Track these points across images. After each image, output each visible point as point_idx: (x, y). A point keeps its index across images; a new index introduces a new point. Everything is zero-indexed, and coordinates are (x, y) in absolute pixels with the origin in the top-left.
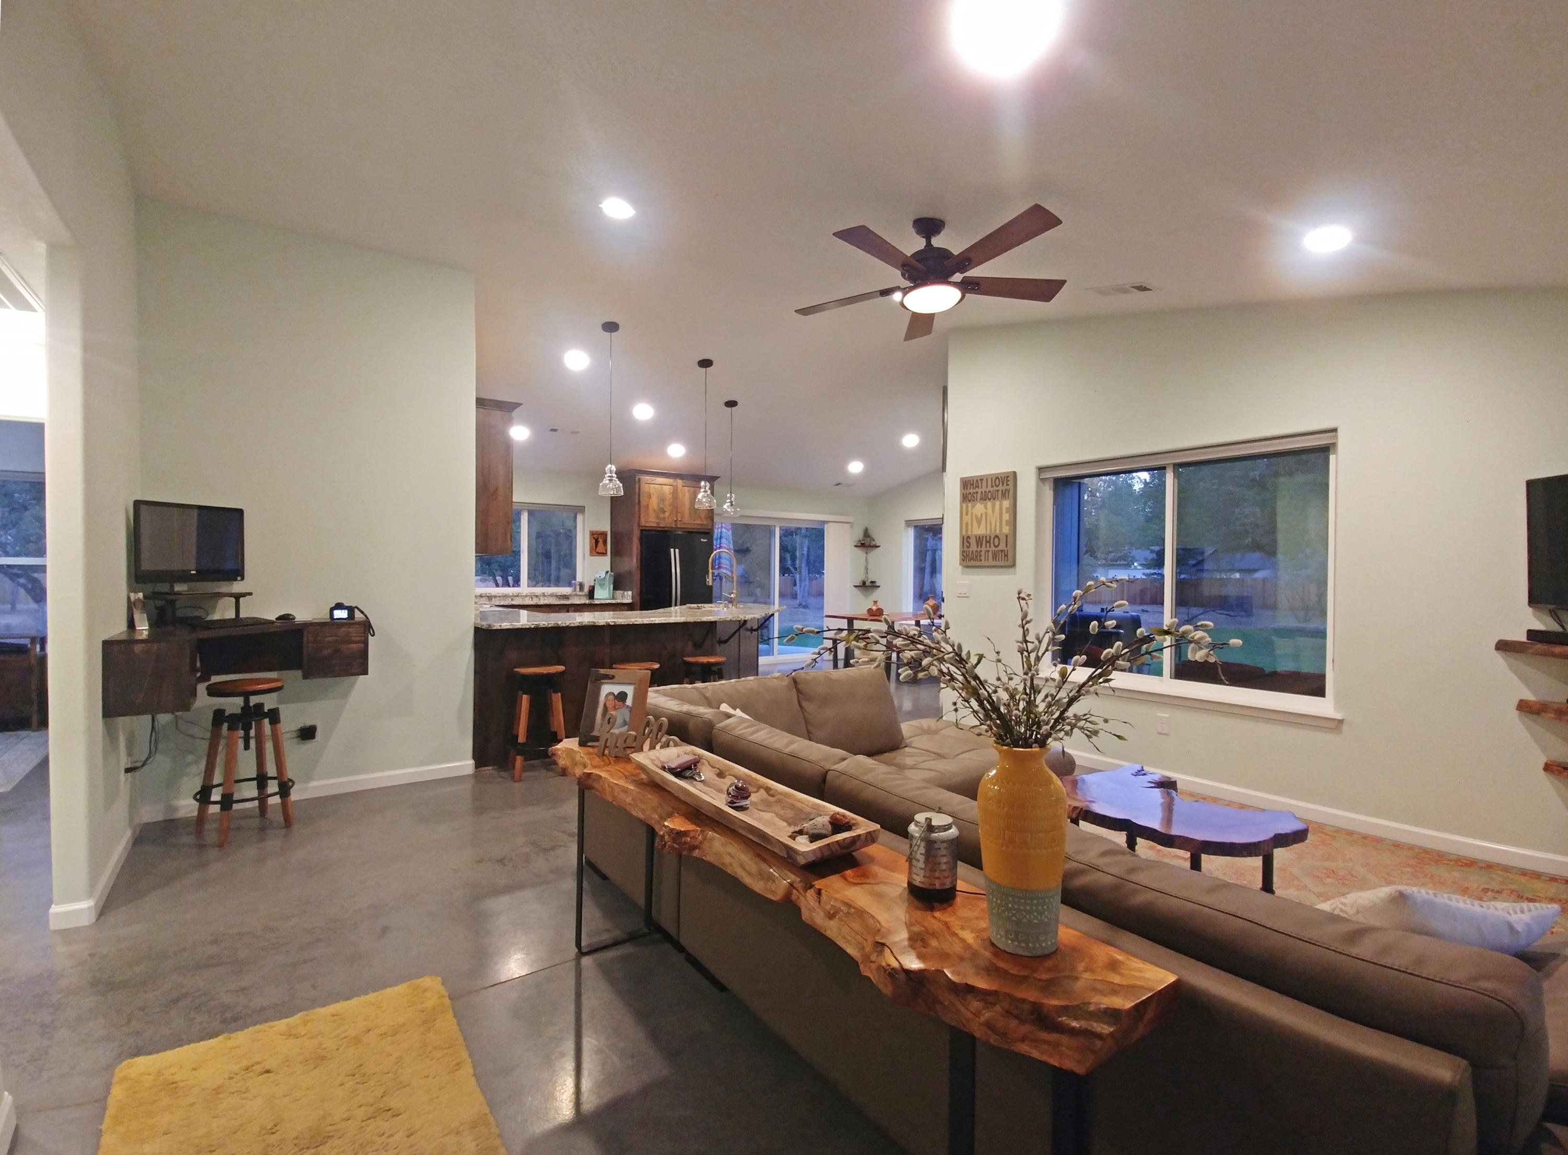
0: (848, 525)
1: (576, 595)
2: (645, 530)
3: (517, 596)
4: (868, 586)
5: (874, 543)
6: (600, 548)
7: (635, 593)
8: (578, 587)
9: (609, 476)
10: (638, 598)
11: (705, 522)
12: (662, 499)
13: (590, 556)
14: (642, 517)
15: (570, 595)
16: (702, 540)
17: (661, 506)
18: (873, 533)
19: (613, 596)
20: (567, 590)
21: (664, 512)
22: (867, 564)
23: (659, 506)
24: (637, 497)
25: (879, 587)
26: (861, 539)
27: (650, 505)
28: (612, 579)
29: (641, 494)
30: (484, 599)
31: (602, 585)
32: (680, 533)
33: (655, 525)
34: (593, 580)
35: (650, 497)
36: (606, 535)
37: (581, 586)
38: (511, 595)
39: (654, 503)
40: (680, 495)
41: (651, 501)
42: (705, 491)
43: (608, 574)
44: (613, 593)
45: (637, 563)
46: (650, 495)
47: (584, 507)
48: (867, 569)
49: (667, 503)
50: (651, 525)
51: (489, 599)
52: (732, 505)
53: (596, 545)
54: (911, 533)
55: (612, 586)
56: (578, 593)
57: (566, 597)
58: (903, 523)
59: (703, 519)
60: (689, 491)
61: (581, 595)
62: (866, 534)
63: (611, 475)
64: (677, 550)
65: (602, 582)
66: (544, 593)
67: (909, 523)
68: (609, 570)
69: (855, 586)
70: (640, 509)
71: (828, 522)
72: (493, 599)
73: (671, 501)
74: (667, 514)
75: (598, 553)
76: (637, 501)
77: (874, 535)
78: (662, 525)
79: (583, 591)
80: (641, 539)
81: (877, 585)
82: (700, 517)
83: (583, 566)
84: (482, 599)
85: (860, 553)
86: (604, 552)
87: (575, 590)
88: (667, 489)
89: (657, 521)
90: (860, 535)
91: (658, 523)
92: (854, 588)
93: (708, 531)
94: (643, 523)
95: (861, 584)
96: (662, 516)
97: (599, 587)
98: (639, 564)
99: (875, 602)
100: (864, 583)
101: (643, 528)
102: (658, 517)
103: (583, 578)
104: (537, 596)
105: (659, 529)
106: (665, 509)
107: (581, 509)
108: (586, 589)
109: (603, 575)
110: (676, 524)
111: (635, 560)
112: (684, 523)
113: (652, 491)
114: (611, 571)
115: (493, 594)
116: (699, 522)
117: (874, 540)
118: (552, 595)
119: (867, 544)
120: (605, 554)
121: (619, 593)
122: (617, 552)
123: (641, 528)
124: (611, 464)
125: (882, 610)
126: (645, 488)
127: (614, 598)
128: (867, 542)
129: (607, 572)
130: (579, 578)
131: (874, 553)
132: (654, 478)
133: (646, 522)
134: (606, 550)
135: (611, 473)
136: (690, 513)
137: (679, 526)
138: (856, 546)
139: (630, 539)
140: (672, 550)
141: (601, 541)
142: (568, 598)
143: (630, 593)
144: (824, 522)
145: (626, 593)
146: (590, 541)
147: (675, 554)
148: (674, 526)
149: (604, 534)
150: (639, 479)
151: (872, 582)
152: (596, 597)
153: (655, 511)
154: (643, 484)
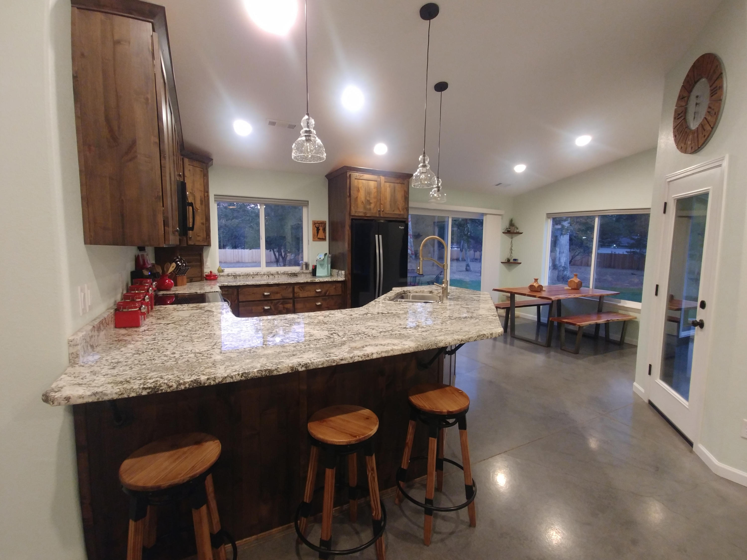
0: (500, 217)
1: (303, 273)
2: (355, 219)
3: (257, 275)
4: (512, 263)
5: (518, 231)
6: (321, 234)
7: (347, 272)
8: (304, 267)
9: (306, 132)
10: (350, 277)
11: (402, 213)
12: (368, 193)
13: (313, 241)
14: (352, 207)
15: (298, 273)
16: (400, 227)
17: (368, 198)
18: (517, 223)
19: (331, 274)
20: (296, 269)
21: (370, 203)
22: (512, 246)
23: (366, 198)
24: (348, 191)
25: (520, 263)
26: (508, 227)
27: (359, 198)
28: (330, 259)
29: (351, 188)
30: (231, 277)
31: (322, 265)
32: (382, 221)
33: (363, 215)
34: (315, 260)
35: (358, 191)
36: (325, 224)
37: (307, 265)
38: (252, 274)
39: (362, 196)
40: (383, 189)
41: (359, 194)
42: (424, 166)
43: (327, 255)
44: (331, 271)
45: (348, 247)
46: (359, 189)
47: (308, 201)
48: (511, 249)
49: (372, 196)
50: (360, 215)
51: (235, 278)
52: (438, 190)
53: (318, 233)
54: (550, 222)
55: (329, 266)
56: (305, 271)
57: (295, 275)
58: (545, 215)
59: (401, 210)
60: (390, 186)
61: (306, 273)
62: (512, 224)
63: (308, 129)
64: (380, 236)
65: (323, 263)
66: (277, 272)
67: (549, 215)
68: (328, 252)
69: (502, 263)
70: (350, 200)
71: (486, 214)
72: (238, 277)
73: (376, 194)
74: (372, 206)
75: (319, 238)
76: (348, 194)
77: (517, 225)
78: (368, 215)
79: (308, 269)
80: (352, 227)
81: (519, 262)
82: (399, 209)
83: (308, 248)
84: (229, 278)
85: (507, 238)
86: (324, 238)
87: (302, 269)
88: (372, 184)
89: (365, 211)
90: (507, 224)
91: (365, 213)
92: (501, 264)
93: (404, 220)
94: (353, 213)
95: (506, 261)
96: (368, 207)
97: (320, 267)
98: (350, 248)
99: (536, 280)
100: (509, 261)
101: (353, 218)
102: (365, 208)
103: (308, 259)
104: (272, 275)
105: (366, 218)
106: (371, 201)
107: (306, 203)
108: (311, 268)
109: (322, 257)
110: (380, 214)
111: (346, 245)
112: (386, 213)
113: (360, 186)
114: (329, 253)
115: (237, 273)
116: (397, 212)
117: (517, 229)
118: (284, 274)
119: (511, 231)
120: (324, 239)
121: (335, 271)
122: (333, 239)
123: (351, 217)
124: (308, 114)
125: (541, 286)
126: (355, 183)
127: (331, 275)
128: (512, 229)
129: (326, 254)
130: (305, 260)
131: (517, 238)
132: (362, 174)
133: (356, 212)
134: (325, 237)
135: (308, 127)
136: (391, 205)
137: (382, 216)
138: (503, 233)
139: (343, 226)
140: (377, 236)
141: (321, 228)
142: (297, 275)
143: (343, 272)
144: (483, 214)
145: (340, 272)
146: (313, 229)
147: (378, 239)
148: (378, 216)
149: (323, 223)
150: (350, 175)
151: (515, 260)
152: (317, 274)
153: (362, 202)
154: (353, 179)
